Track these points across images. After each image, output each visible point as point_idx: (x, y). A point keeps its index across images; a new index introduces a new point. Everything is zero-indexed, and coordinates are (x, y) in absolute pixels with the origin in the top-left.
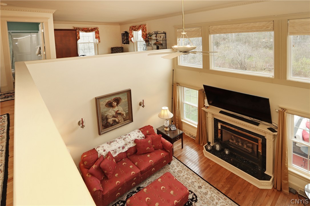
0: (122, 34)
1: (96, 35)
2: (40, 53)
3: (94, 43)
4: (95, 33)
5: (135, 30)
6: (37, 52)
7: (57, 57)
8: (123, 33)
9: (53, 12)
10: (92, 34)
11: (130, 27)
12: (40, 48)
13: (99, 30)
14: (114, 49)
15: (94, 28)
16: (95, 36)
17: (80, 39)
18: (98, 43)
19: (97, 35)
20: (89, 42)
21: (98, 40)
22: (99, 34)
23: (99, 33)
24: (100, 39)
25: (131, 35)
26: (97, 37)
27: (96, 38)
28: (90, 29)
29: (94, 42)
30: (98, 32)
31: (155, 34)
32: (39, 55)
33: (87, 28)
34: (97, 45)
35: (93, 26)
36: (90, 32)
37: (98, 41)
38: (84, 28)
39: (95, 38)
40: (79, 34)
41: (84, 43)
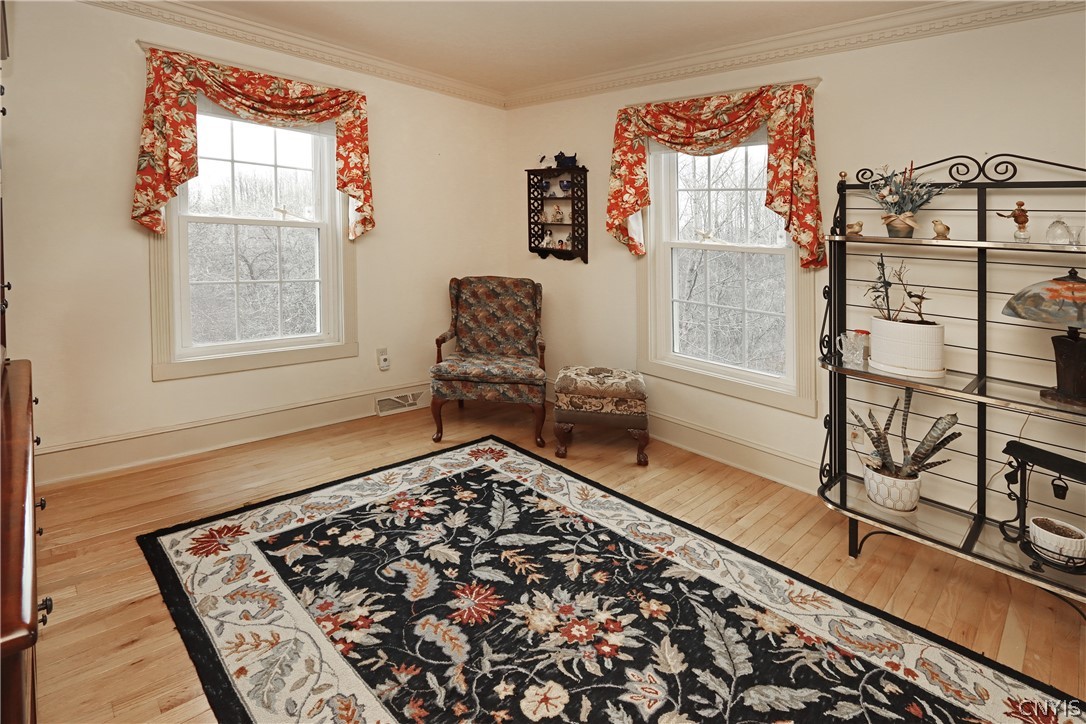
0: (530, 172)
1: (346, 159)
3: (319, 228)
4: (342, 142)
5: (683, 142)
8: (543, 166)
10: (313, 147)
11: (625, 116)
13: (371, 112)
14: (474, 294)
15: (333, 95)
16: (332, 167)
17: (194, 173)
18: (359, 229)
19: (354, 159)
20: (279, 217)
21: (354, 204)
22: (366, 151)
23: (370, 143)
24: (376, 200)
25: (632, 183)
26: (355, 180)
27: (343, 185)
28: (295, 91)
29: (326, 219)
30: (364, 127)
31: (966, 185)
33: (272, 78)
34: (350, 247)
35: (323, 76)
37: (354, 217)
39: (330, 180)
40: (191, 123)
41: (236, 222)
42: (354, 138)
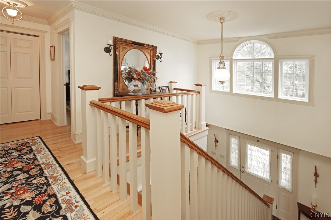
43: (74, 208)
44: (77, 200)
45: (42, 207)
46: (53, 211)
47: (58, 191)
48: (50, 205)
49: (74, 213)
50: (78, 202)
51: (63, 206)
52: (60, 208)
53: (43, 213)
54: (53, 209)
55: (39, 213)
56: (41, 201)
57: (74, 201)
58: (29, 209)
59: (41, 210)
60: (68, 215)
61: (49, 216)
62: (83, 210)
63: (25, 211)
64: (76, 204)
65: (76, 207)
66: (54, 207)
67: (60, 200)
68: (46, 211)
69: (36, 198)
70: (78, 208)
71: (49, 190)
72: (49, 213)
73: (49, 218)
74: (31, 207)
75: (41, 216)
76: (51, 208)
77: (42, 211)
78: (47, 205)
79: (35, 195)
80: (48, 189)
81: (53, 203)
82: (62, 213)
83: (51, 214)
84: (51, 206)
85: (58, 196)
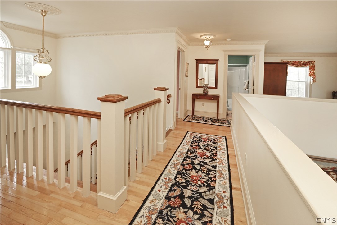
2: (248, 87)
3: (305, 82)
4: (310, 69)
6: (245, 86)
7: (264, 94)
9: (266, 44)
10: (305, 70)
12: (248, 82)
13: (316, 64)
15: (309, 62)
16: (308, 73)
18: (313, 82)
19: (312, 71)
20: (299, 80)
21: (312, 78)
22: (315, 70)
23: (315, 69)
24: (316, 78)
26: (312, 75)
27: (310, 75)
28: (302, 63)
29: (307, 81)
30: (314, 66)
32: (247, 89)
33: (299, 61)
34: (311, 85)
35: (307, 59)
36: (302, 66)
37: (312, 80)
38: (294, 62)
41: (292, 81)
42: (313, 68)
43: (167, 179)
44: (161, 181)
45: (180, 194)
46: (177, 187)
47: (161, 199)
48: (175, 192)
49: (170, 177)
50: (162, 180)
51: (170, 185)
52: (172, 185)
53: (182, 189)
54: (176, 188)
55: (183, 192)
56: (177, 200)
57: (163, 182)
58: (187, 200)
59: (181, 193)
60: (173, 178)
61: (181, 185)
62: (166, 174)
63: (189, 200)
64: (164, 180)
65: (166, 179)
66: (174, 188)
67: (168, 190)
68: (179, 190)
69: (177, 206)
70: (166, 177)
71: (166, 205)
72: (179, 187)
73: (182, 184)
74: (185, 200)
75: (184, 189)
76: (176, 189)
77: (181, 191)
78: (176, 194)
79: (176, 210)
80: (165, 207)
81: (173, 191)
82: (174, 182)
83: (179, 186)
84: (175, 190)
85: (165, 194)
